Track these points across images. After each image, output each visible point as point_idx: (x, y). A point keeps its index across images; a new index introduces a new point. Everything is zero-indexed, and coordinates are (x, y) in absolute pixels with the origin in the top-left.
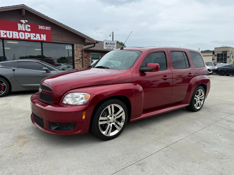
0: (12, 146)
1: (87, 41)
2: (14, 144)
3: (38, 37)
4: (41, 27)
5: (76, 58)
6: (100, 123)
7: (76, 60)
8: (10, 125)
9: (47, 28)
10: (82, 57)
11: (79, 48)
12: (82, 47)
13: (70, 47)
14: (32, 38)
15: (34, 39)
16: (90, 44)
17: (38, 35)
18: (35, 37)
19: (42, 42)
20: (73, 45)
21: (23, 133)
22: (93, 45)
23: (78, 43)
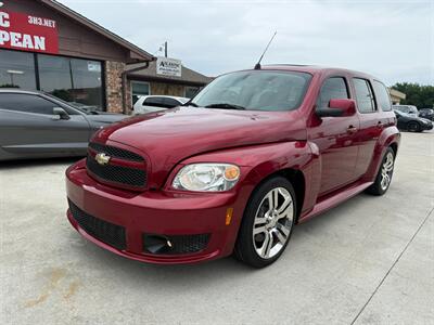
0: (43, 299)
1: (133, 56)
2: (48, 295)
3: (27, 42)
4: (33, 20)
5: (109, 91)
6: (256, 231)
7: (109, 93)
8: (11, 243)
9: (48, 23)
10: (122, 88)
11: (115, 70)
12: (122, 67)
13: (95, 68)
14: (13, 44)
15: (19, 45)
16: (138, 61)
17: (27, 37)
18: (21, 40)
19: (36, 53)
20: (103, 64)
21: (56, 263)
22: (144, 64)
23: (115, 60)
